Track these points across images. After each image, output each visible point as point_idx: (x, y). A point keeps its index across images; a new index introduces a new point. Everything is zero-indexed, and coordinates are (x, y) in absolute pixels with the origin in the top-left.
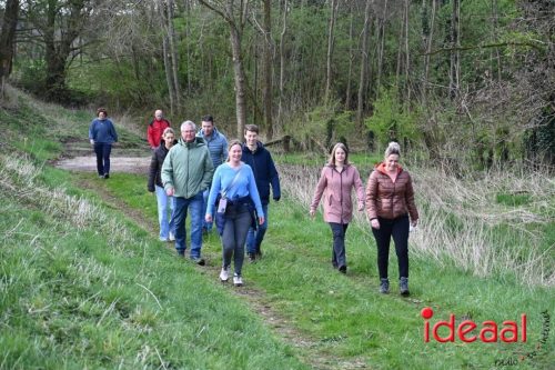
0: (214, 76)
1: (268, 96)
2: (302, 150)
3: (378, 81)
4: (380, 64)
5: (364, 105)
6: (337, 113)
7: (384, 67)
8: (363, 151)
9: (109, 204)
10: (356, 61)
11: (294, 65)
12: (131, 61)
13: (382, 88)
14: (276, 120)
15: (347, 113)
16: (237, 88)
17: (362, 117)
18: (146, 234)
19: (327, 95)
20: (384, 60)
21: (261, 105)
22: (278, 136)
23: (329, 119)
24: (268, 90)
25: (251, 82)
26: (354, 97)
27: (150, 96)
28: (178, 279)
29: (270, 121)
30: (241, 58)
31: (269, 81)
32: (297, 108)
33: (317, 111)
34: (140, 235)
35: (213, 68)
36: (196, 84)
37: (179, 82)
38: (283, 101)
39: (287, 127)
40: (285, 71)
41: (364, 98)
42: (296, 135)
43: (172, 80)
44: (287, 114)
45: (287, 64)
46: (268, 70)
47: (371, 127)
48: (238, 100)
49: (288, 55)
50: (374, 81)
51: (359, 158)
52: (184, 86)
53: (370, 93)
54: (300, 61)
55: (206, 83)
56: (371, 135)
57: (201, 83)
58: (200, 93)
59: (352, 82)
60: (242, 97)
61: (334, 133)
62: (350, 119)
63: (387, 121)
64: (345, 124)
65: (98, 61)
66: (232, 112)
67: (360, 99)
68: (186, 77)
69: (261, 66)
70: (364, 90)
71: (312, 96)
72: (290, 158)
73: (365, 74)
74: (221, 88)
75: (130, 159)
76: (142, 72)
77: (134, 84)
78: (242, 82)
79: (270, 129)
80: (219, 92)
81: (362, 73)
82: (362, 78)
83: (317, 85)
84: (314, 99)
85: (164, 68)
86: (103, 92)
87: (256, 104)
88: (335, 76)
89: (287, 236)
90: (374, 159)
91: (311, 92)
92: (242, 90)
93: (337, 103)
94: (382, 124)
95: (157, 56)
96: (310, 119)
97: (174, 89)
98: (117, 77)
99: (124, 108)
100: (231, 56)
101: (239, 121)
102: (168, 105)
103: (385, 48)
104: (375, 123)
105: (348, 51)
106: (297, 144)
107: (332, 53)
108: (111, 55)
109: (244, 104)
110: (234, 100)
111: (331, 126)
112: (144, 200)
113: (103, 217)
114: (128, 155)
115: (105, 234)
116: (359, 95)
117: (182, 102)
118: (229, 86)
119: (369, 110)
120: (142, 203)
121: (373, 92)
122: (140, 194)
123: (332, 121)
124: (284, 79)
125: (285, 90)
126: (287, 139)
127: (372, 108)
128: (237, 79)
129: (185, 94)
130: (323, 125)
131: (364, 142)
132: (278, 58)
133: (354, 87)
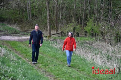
0: (41, 14)
1: (57, 20)
2: (66, 36)
3: (88, 16)
4: (89, 12)
5: (84, 23)
6: (76, 25)
7: (90, 12)
8: (84, 36)
9: (10, 50)
10: (82, 11)
11: (64, 11)
12: (18, 9)
13: (89, 19)
14: (59, 27)
15: (79, 25)
16: (48, 18)
17: (83, 27)
18: (21, 58)
19: (73, 20)
20: (90, 11)
21: (55, 23)
22: (59, 32)
23: (74, 27)
24: (57, 18)
25: (52, 16)
26: (81, 21)
27: (23, 19)
28: (30, 71)
29: (57, 27)
30: (49, 9)
31: (57, 16)
32: (65, 24)
33: (70, 25)
34: (19, 59)
35: (41, 12)
36: (36, 16)
37: (31, 16)
38: (61, 21)
39: (62, 29)
40: (62, 13)
41: (84, 21)
42: (64, 31)
43: (29, 15)
44: (62, 25)
45: (62, 11)
46: (57, 13)
47: (86, 30)
48: (48, 21)
49: (63, 9)
50: (87, 17)
51: (82, 38)
52: (33, 17)
53: (86, 20)
54: (66, 10)
55: (39, 16)
56: (86, 32)
57: (38, 16)
58: (37, 19)
59: (81, 17)
60: (49, 20)
61: (75, 31)
62: (80, 27)
63: (91, 28)
64: (78, 28)
65: (8, 9)
66: (46, 24)
67: (83, 21)
68: (33, 14)
69: (55, 12)
70: (84, 19)
71: (69, 20)
72: (63, 38)
73: (85, 14)
74: (43, 17)
75: (16, 37)
76: (21, 12)
77: (18, 16)
78: (49, 16)
79: (57, 29)
80: (43, 19)
81: (84, 14)
82: (84, 16)
83: (71, 17)
84: (70, 21)
85: (27, 11)
86: (10, 18)
87: (53, 22)
88: (76, 15)
89: (61, 60)
90: (87, 39)
91: (69, 19)
92: (49, 18)
93: (76, 23)
94: (89, 29)
95: (25, 8)
96: (69, 27)
97: (30, 17)
98: (14, 14)
99: (15, 22)
100: (46, 8)
101: (48, 27)
102: (28, 22)
103: (90, 7)
104: (87, 28)
105: (80, 8)
106: (65, 34)
107: (75, 8)
108: (12, 7)
109: (50, 22)
110: (47, 21)
111: (74, 29)
112: (20, 49)
113: (9, 53)
114: (16, 36)
115: (9, 58)
116: (83, 20)
117: (32, 21)
118: (46, 17)
119: (85, 25)
120: (20, 50)
121: (87, 20)
122: (19, 47)
123: (75, 28)
124: (61, 15)
125: (61, 18)
126: (62, 32)
127: (86, 24)
128: (48, 15)
129: (33, 19)
130: (72, 28)
131: (84, 34)
132: (60, 9)
133: (81, 18)
